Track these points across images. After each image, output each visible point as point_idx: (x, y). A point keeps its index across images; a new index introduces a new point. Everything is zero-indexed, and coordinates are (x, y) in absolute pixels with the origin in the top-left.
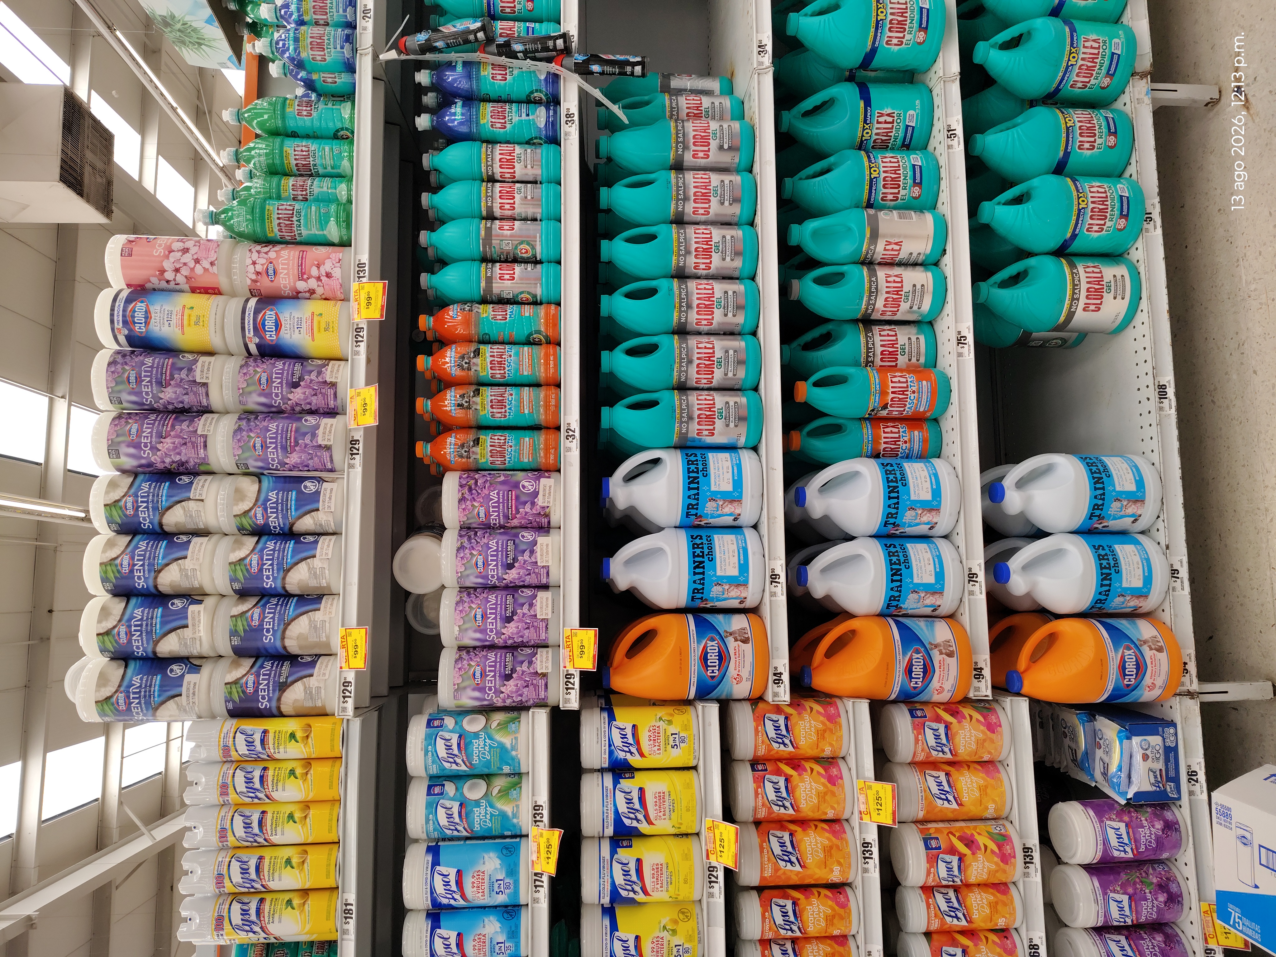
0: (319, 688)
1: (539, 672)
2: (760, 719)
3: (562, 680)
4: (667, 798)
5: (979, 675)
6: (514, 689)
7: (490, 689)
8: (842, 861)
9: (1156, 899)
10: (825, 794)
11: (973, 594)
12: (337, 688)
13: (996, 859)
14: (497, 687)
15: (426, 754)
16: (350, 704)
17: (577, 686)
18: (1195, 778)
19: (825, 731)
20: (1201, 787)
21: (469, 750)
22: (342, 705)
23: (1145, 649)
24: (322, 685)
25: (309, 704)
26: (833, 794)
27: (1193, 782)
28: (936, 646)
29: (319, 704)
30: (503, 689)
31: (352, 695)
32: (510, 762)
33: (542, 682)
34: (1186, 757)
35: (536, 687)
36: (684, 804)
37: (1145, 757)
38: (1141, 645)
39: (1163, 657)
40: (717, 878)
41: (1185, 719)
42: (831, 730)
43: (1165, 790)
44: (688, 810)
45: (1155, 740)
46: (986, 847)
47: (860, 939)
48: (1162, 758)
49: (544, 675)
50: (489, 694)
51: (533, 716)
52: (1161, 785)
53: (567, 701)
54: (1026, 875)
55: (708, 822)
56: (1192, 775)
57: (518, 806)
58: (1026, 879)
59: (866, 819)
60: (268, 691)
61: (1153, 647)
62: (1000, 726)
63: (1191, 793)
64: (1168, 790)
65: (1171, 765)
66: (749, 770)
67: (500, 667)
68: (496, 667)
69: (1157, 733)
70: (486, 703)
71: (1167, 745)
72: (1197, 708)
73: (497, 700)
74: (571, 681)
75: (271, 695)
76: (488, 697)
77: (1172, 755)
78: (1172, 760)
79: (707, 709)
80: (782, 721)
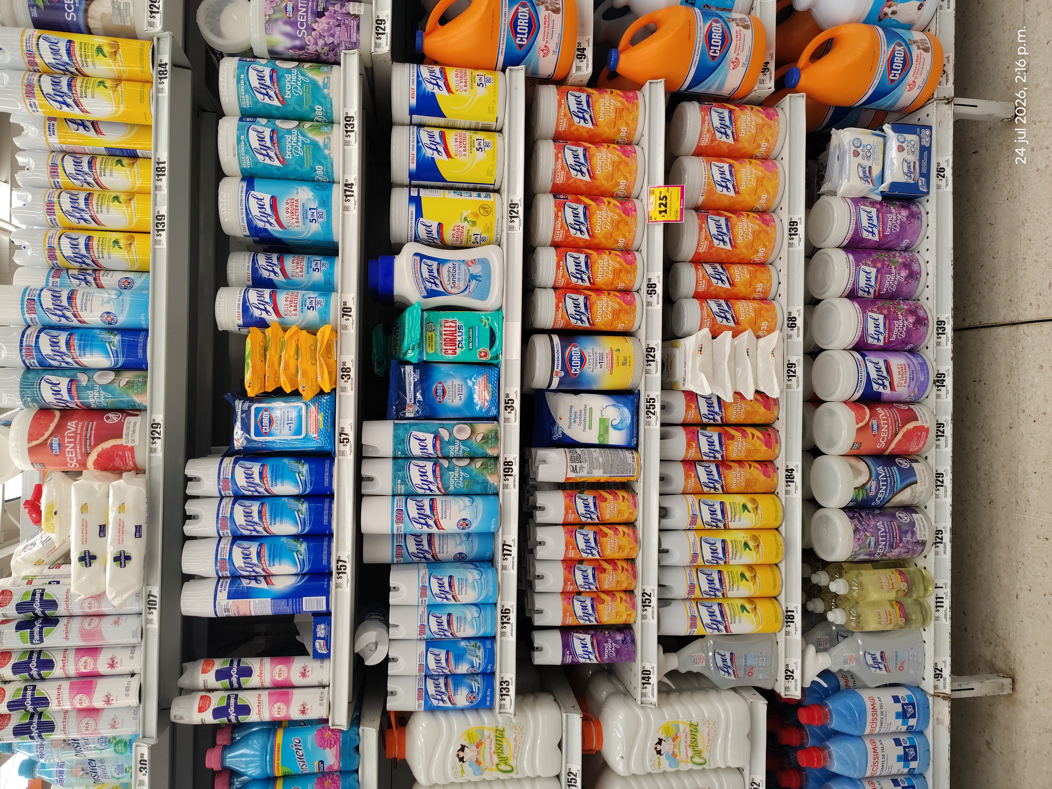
1: (352, 13)
2: (563, 95)
3: (373, 25)
5: (764, 70)
6: (326, 27)
7: (302, 25)
10: (620, 163)
14: (309, 22)
16: (158, 19)
17: (388, 30)
18: (942, 174)
19: (622, 110)
20: (947, 181)
21: (282, 83)
22: (150, 19)
23: (914, 48)
26: (627, 164)
27: (941, 178)
30: (315, 26)
31: (160, 10)
32: (322, 100)
33: (353, 24)
34: (937, 156)
35: (348, 27)
38: (911, 44)
39: (928, 57)
41: (940, 124)
42: (629, 109)
43: (917, 183)
45: (913, 139)
48: (917, 152)
49: (356, 17)
50: (300, 30)
51: (345, 58)
53: (378, 47)
54: (791, 245)
56: (941, 171)
61: (921, 47)
63: (938, 187)
64: (920, 184)
65: (925, 163)
66: (551, 142)
67: (313, 4)
68: (307, 4)
69: (914, 133)
70: (297, 43)
71: (923, 143)
72: (951, 113)
73: (309, 40)
74: (382, 26)
75: (77, 5)
76: (300, 34)
77: (926, 153)
78: (925, 158)
79: (514, 73)
80: (584, 97)
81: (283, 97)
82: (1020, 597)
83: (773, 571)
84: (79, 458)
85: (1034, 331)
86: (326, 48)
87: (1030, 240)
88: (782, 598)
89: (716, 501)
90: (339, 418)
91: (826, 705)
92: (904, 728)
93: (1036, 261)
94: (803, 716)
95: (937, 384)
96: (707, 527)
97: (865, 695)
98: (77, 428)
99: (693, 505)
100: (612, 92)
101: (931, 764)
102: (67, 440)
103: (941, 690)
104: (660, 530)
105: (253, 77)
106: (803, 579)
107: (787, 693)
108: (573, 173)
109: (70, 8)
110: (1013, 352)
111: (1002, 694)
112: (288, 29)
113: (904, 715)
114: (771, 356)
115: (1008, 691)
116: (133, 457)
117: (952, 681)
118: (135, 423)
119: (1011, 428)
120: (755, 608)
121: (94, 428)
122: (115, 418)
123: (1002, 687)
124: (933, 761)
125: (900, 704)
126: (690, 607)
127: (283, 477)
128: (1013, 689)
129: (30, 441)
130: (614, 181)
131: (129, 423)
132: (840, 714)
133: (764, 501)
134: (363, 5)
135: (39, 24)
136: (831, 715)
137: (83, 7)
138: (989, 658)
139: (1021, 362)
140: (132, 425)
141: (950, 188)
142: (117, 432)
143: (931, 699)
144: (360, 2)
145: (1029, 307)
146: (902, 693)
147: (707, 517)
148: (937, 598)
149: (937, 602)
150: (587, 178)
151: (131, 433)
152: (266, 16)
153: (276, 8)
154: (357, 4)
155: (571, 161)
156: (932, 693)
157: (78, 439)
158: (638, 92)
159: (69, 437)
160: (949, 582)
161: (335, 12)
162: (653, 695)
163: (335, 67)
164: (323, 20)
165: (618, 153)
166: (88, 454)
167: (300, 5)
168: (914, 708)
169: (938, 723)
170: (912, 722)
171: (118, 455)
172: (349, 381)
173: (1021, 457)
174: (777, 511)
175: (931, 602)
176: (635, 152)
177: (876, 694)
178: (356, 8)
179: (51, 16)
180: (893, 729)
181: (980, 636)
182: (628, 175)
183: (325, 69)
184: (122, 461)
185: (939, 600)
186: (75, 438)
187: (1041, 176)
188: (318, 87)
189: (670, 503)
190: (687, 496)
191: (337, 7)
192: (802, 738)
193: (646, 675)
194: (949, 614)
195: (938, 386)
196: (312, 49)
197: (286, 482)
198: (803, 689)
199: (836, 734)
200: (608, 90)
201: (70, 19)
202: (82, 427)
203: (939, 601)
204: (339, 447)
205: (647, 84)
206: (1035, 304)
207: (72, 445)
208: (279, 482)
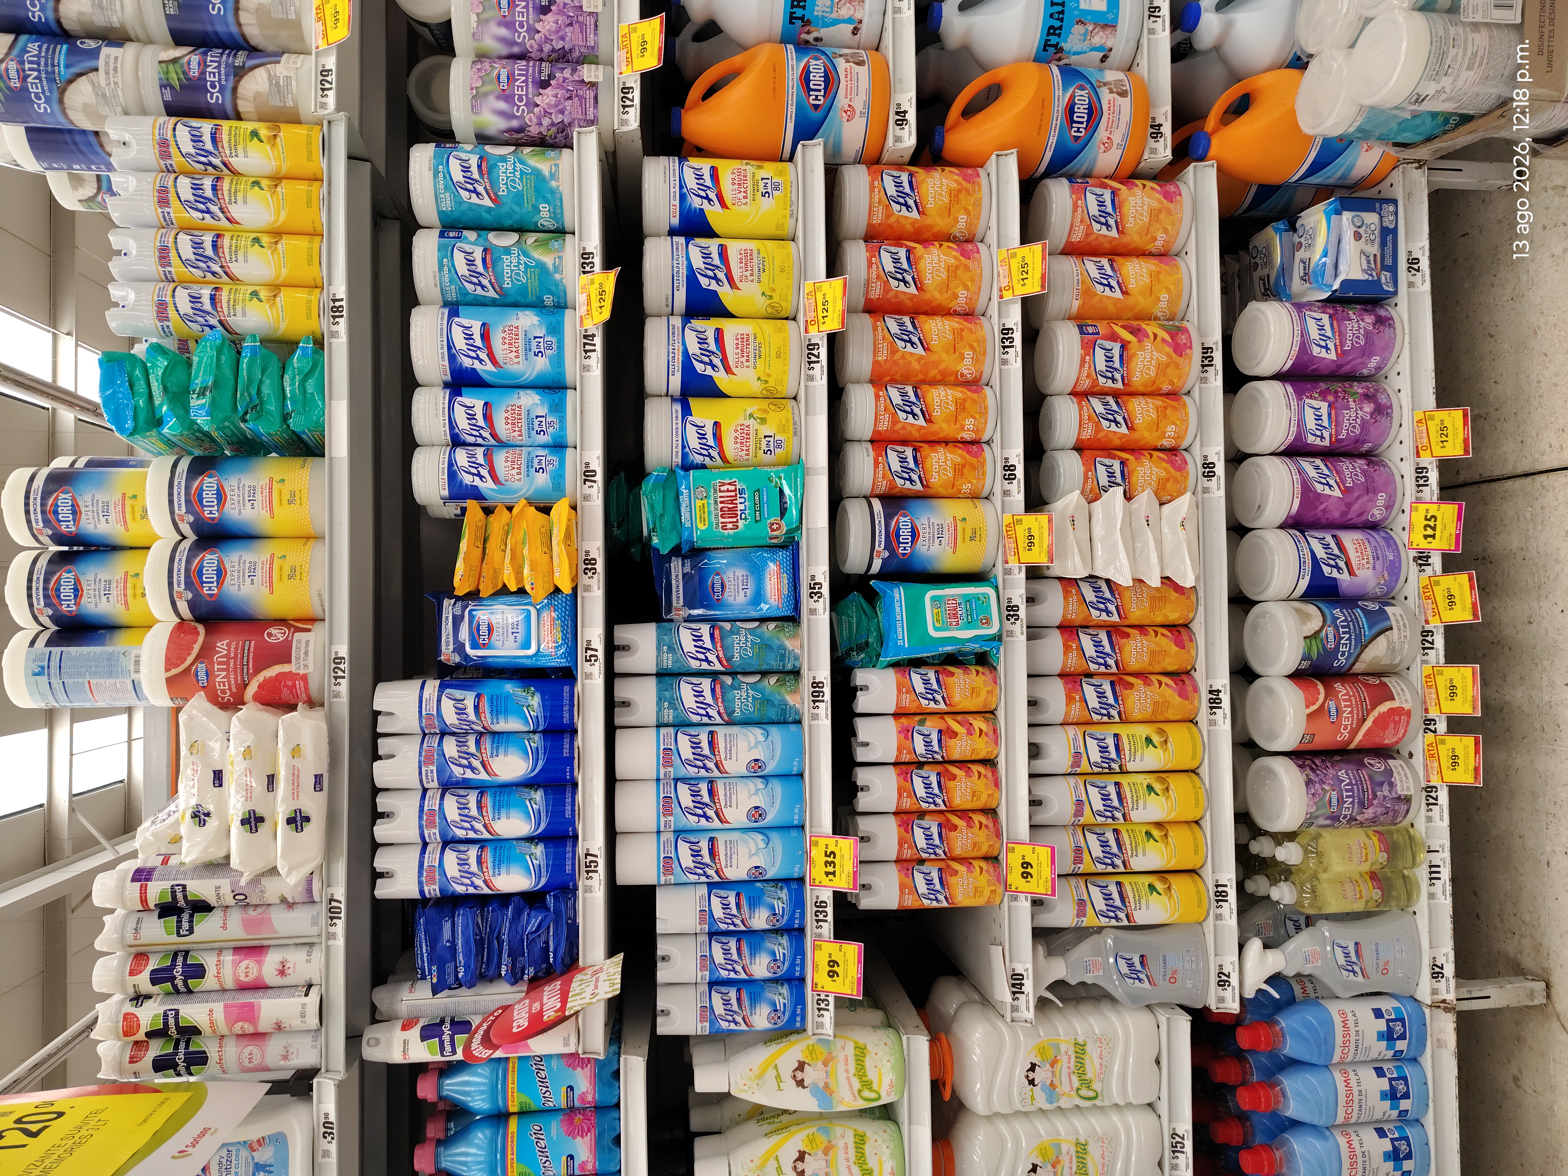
0: (288, 78)
1: (586, 80)
2: (877, 176)
3: (618, 95)
4: (755, 255)
5: (1156, 134)
6: (553, 100)
7: (520, 97)
8: (975, 344)
9: (1361, 409)
10: (957, 267)
11: (1154, 33)
12: (313, 78)
13: (1167, 349)
14: (530, 96)
15: (436, 176)
16: (331, 98)
17: (637, 99)
18: (1416, 267)
19: (959, 191)
20: (1423, 276)
21: (494, 175)
22: (320, 99)
24: (292, 74)
25: (276, 102)
26: (967, 268)
27: (1413, 272)
28: (1105, 84)
29: (290, 104)
30: (538, 100)
31: (334, 85)
32: (549, 196)
33: (590, 94)
34: (1407, 241)
35: (581, 98)
36: (778, 263)
37: (1358, 236)
40: (818, 357)
41: (1409, 195)
42: (967, 191)
43: (1379, 279)
44: (783, 271)
45: (1371, 218)
46: (1155, 336)
47: (997, 444)
48: (1378, 240)
49: (593, 85)
50: (519, 107)
51: (578, 139)
52: (1374, 274)
53: (624, 122)
54: (1204, 380)
55: (808, 286)
56: (1413, 262)
57: (560, 258)
58: (1203, 385)
59: (1007, 295)
60: (220, 75)
62: (1180, 195)
63: (1411, 285)
64: (1383, 280)
65: (1389, 250)
66: (862, 243)
67: (534, 70)
68: (527, 70)
69: (1373, 210)
70: (515, 123)
71: (1384, 224)
72: (1424, 181)
73: (530, 118)
74: (630, 96)
75: (223, 82)
76: (518, 111)
77: (1390, 238)
78: (1390, 244)
79: (808, 150)
80: (905, 177)
81: (496, 194)
82: (1552, 863)
83: (1193, 833)
84: (234, 690)
85: (1556, 484)
86: (554, 129)
87: (1546, 355)
88: (1207, 873)
89: (1108, 733)
90: (583, 627)
91: (1277, 1023)
92: (1390, 1054)
93: (1555, 385)
94: (1243, 1039)
95: (1420, 562)
96: (1096, 770)
97: (1334, 1008)
98: (229, 650)
99: (1075, 740)
100: (943, 170)
101: (1431, 1104)
102: (216, 667)
103: (1443, 995)
104: (1031, 776)
105: (455, 168)
106: (1237, 846)
107: (1220, 1005)
108: (893, 283)
109: (214, 87)
110: (1528, 515)
111: (1531, 1004)
112: (502, 105)
113: (1389, 1036)
114: (1180, 528)
115: (1540, 1000)
116: (307, 688)
117: (1458, 986)
118: (307, 642)
119: (1530, 623)
120: (1169, 888)
121: (252, 650)
122: (279, 636)
123: (1532, 994)
124: (1434, 1101)
125: (1383, 1021)
126: (1077, 887)
127: (506, 712)
128: (1548, 997)
129: (167, 670)
130: (949, 293)
131: (299, 642)
132: (1297, 1035)
133: (1176, 733)
134: (601, 67)
135: (173, 110)
136: (1284, 1036)
137: (231, 84)
138: (1512, 955)
139: (1540, 528)
140: (303, 644)
141: (1427, 286)
142: (283, 654)
143: (1427, 1011)
144: (597, 64)
145: (1548, 450)
146: (1386, 1005)
147: (1095, 756)
148: (1431, 867)
149: (1431, 873)
150: (913, 290)
151: (302, 655)
152: (472, 89)
153: (486, 78)
154: (593, 66)
155: (889, 266)
156: (1429, 1003)
157: (232, 665)
158: (979, 169)
159: (219, 663)
160: (1447, 843)
161: (565, 79)
162: (1028, 1009)
163: (566, 152)
164: (549, 91)
165: (954, 253)
166: (246, 686)
167: (517, 72)
168: (1404, 1026)
169: (1439, 1046)
170: (1401, 1045)
171: (285, 686)
172: (595, 576)
173: (1546, 663)
174: (1194, 745)
175: (1422, 874)
176: (978, 252)
177: (1348, 1007)
178: (593, 73)
179: (190, 99)
180: (1374, 1055)
181: (1499, 925)
182: (969, 284)
183: (552, 153)
184: (291, 693)
185: (1433, 869)
186: (227, 663)
187: (1558, 264)
188: (543, 178)
189: (1043, 737)
190: (1067, 727)
191: (567, 73)
192: (1245, 1073)
193: (1017, 982)
194: (1449, 888)
195: (1421, 565)
196: (534, 130)
197: (510, 719)
198: (1242, 999)
199: (1293, 1064)
200: (939, 169)
201: (213, 101)
202: (236, 649)
203: (1434, 871)
204: (583, 667)
205: (994, 157)
206: (1556, 444)
207: (224, 673)
208: (501, 718)
